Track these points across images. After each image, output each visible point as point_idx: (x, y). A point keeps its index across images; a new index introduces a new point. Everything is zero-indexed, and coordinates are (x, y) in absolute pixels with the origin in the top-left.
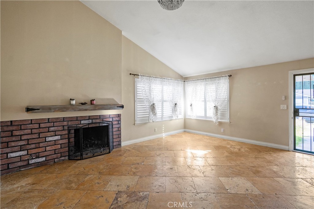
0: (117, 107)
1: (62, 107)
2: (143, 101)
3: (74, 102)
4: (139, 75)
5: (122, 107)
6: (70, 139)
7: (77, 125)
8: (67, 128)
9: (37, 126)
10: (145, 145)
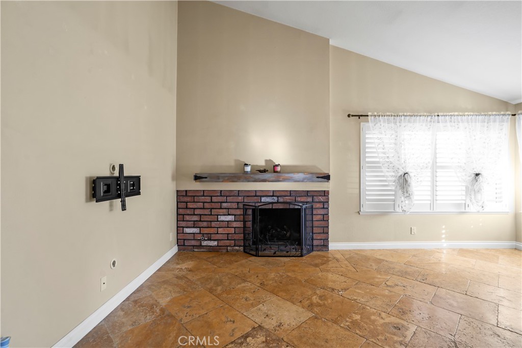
0: (317, 177)
1: (233, 175)
2: (380, 167)
3: (248, 169)
4: (368, 116)
5: (327, 177)
6: (246, 223)
7: (255, 203)
8: (242, 206)
9: (208, 199)
10: (378, 257)
